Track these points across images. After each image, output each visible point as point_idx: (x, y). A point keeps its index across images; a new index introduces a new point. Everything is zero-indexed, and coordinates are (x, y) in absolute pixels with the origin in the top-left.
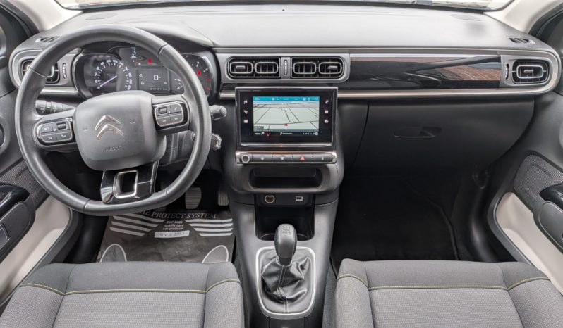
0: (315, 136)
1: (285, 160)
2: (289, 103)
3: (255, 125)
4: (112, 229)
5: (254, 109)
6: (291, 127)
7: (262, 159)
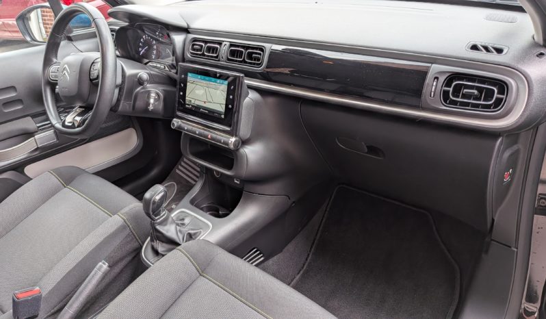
0: (221, 119)
1: (199, 134)
2: (208, 82)
3: (187, 98)
4: (177, 171)
5: (188, 84)
6: (207, 105)
7: (186, 128)
